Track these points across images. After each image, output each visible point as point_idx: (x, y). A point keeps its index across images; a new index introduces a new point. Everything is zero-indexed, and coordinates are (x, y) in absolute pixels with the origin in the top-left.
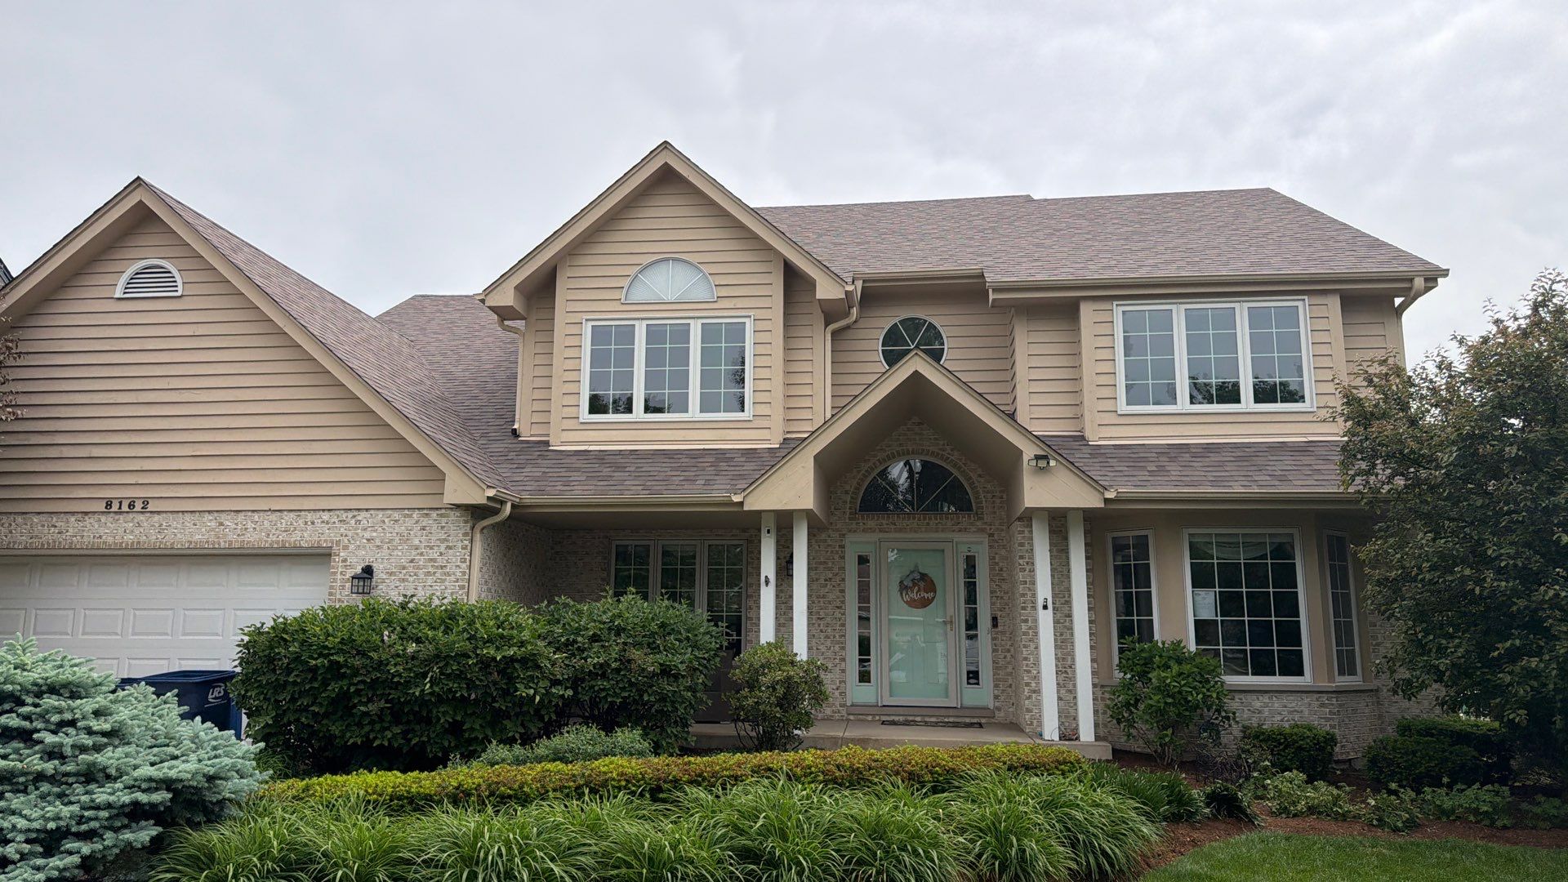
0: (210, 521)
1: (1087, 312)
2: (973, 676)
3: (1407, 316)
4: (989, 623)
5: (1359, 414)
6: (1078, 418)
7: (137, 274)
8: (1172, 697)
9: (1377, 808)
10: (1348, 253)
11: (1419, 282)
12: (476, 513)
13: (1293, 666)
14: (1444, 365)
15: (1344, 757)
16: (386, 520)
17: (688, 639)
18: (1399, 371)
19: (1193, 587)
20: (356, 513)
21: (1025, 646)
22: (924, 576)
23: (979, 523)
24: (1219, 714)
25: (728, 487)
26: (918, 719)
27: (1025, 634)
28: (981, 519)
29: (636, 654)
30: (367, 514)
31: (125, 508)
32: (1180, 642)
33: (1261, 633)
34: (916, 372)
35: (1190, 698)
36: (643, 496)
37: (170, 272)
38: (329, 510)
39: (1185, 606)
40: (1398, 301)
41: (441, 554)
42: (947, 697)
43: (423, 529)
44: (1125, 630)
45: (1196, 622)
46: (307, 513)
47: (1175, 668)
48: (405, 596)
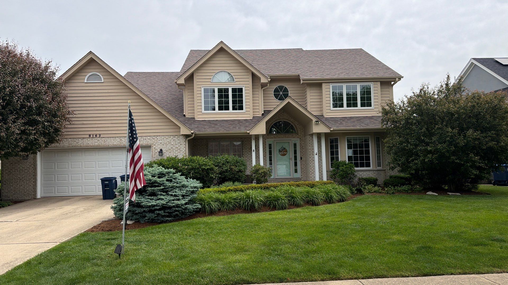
0: (118, 139)
1: (324, 86)
2: (296, 171)
3: (394, 86)
4: (300, 159)
5: (385, 112)
6: (322, 111)
7: (90, 76)
8: (345, 172)
9: (387, 190)
10: (382, 71)
11: (397, 79)
12: (187, 136)
13: (369, 166)
14: (403, 102)
15: (378, 184)
16: (165, 138)
17: (242, 164)
18: (393, 103)
19: (348, 149)
20: (156, 137)
21: (310, 163)
22: (284, 148)
23: (298, 136)
24: (353, 175)
25: (245, 129)
26: (284, 181)
27: (311, 161)
28: (298, 135)
29: (233, 167)
30: (160, 137)
31: (94, 136)
32: (346, 161)
33: (362, 158)
34: (289, 102)
35: (348, 172)
36: (225, 132)
37: (99, 76)
38: (149, 136)
39: (346, 153)
40: (392, 83)
41: (179, 146)
42: (290, 176)
43: (174, 140)
44: (332, 159)
45: (348, 157)
46: (144, 137)
47: (345, 166)
48: (175, 156)
